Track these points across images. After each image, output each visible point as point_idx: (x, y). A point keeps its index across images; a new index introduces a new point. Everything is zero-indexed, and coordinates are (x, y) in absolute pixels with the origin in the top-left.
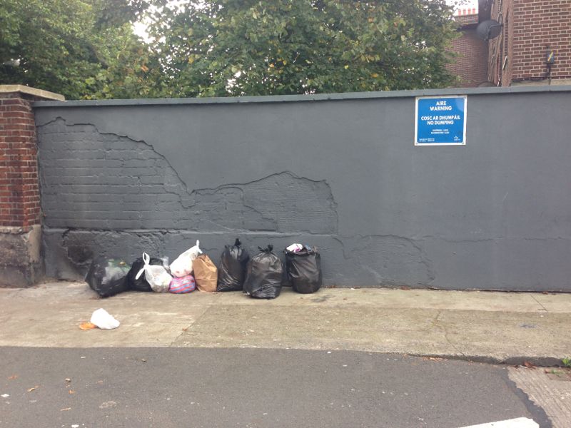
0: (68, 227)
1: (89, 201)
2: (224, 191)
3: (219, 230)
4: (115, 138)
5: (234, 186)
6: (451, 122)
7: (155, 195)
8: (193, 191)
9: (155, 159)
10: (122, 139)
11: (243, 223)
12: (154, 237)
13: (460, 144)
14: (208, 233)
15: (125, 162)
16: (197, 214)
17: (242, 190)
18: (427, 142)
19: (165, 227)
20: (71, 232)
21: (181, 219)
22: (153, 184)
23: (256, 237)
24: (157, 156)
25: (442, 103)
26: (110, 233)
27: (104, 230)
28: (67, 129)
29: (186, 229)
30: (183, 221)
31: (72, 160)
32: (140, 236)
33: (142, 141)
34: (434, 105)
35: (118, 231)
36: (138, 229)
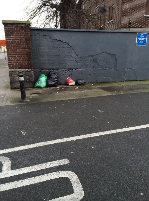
0: (41, 69)
1: (48, 61)
2: (88, 57)
3: (87, 68)
4: (57, 41)
5: (91, 56)
6: (144, 40)
7: (69, 59)
8: (80, 57)
9: (69, 48)
10: (59, 41)
11: (93, 66)
12: (68, 71)
13: (145, 45)
14: (84, 69)
15: (60, 49)
16: (81, 64)
17: (93, 57)
18: (138, 44)
19: (72, 68)
20: (42, 70)
21: (76, 66)
22: (68, 55)
23: (97, 70)
24: (70, 47)
25: (142, 35)
26: (55, 70)
27: (53, 69)
28: (41, 37)
29: (77, 69)
30: (77, 66)
31: (42, 47)
32: (64, 71)
33: (65, 42)
34: (141, 35)
35: (57, 70)
36: (63, 69)
